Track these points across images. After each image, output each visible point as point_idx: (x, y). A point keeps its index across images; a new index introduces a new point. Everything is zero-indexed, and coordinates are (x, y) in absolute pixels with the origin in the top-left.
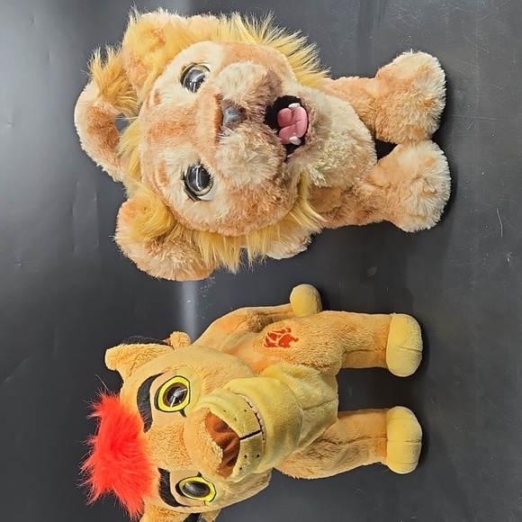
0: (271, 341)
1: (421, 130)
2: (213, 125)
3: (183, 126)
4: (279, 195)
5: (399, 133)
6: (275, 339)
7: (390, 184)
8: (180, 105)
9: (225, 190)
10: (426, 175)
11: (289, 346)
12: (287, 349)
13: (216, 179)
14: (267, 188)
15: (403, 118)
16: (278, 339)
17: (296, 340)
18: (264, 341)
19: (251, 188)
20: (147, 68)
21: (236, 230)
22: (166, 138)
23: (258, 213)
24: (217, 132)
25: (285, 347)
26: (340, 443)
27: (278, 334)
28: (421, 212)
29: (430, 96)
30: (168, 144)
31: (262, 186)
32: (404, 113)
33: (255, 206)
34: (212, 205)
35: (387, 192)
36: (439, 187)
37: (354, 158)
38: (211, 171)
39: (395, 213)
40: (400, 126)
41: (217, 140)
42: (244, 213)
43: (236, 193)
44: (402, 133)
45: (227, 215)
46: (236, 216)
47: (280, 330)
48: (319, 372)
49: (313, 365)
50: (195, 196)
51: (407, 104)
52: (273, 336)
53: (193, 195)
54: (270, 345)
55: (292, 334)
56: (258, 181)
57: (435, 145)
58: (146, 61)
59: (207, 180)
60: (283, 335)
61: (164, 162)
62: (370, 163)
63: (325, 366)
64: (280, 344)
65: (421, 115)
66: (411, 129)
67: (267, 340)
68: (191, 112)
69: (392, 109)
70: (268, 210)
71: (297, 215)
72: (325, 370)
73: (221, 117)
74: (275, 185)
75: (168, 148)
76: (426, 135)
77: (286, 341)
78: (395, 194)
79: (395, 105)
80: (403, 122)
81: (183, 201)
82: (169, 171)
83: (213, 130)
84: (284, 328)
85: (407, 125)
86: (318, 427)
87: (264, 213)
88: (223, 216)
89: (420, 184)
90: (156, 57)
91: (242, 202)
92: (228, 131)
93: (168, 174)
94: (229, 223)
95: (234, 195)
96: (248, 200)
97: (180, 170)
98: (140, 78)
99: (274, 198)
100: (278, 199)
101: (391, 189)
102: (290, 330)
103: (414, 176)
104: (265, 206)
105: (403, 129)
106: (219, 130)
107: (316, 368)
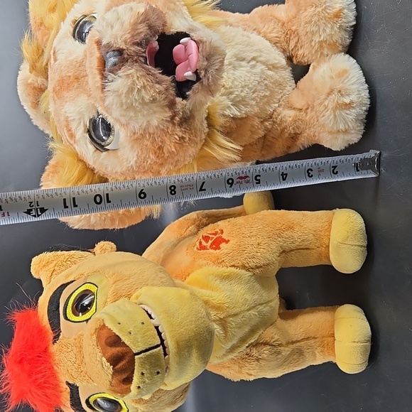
0: (204, 243)
1: (335, 44)
2: (97, 72)
3: (77, 78)
4: (180, 134)
5: (314, 52)
6: (207, 241)
7: (309, 105)
8: (71, 58)
9: (127, 136)
10: (339, 87)
11: (219, 248)
12: (217, 251)
13: (116, 127)
14: (168, 128)
15: (313, 33)
16: (210, 242)
17: (227, 242)
18: (198, 244)
19: (151, 131)
20: (49, 29)
21: (151, 174)
22: (65, 94)
23: (167, 155)
24: (102, 79)
25: (215, 249)
26: (280, 345)
27: (211, 236)
28: (341, 127)
29: (338, 6)
30: (67, 99)
31: (162, 127)
32: (315, 29)
33: (160, 148)
34: (119, 153)
35: (307, 113)
36: (353, 97)
37: (266, 85)
38: (110, 120)
39: (316, 134)
40: (313, 43)
41: (103, 88)
42: (152, 156)
43: (138, 138)
44: (316, 51)
45: (136, 162)
46: (145, 160)
47: (213, 232)
48: (250, 274)
49: (244, 267)
50: (102, 147)
51: (315, 18)
52: (206, 238)
53: (100, 146)
54: (202, 248)
55: (224, 236)
56: (155, 122)
57: (347, 56)
58: (47, 22)
59: (108, 129)
60: (215, 237)
61: (67, 117)
62: (288, 88)
63: (258, 267)
64: (211, 247)
65: (332, 28)
66: (324, 44)
67: (200, 243)
68: (81, 64)
69: (301, 28)
70: (174, 150)
71: (212, 149)
72: (257, 271)
73: (103, 63)
74: (174, 124)
75: (68, 103)
76: (340, 48)
77: (217, 244)
78: (313, 113)
79: (302, 24)
80: (314, 39)
81: (91, 153)
82: (73, 126)
83: (98, 77)
84: (217, 230)
85: (319, 42)
86: (253, 331)
87: (171, 153)
88: (133, 162)
89: (335, 97)
90: (55, 17)
91: (146, 146)
92: (111, 76)
93: (73, 129)
94: (140, 168)
95: (137, 139)
96: (152, 143)
97: (82, 123)
98: (45, 40)
99: (177, 137)
100: (183, 138)
101: (309, 110)
102: (222, 232)
103: (327, 90)
104: (170, 146)
105: (316, 47)
106: (104, 77)
107: (248, 270)
